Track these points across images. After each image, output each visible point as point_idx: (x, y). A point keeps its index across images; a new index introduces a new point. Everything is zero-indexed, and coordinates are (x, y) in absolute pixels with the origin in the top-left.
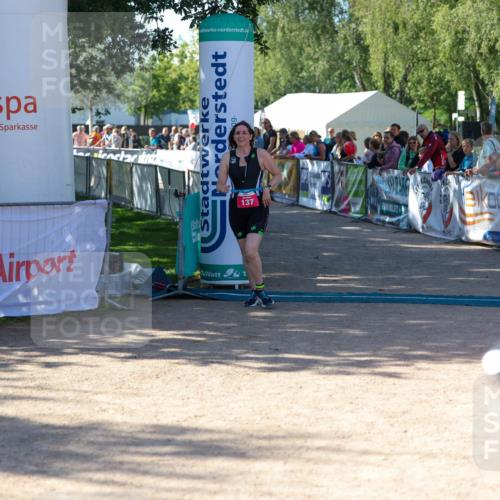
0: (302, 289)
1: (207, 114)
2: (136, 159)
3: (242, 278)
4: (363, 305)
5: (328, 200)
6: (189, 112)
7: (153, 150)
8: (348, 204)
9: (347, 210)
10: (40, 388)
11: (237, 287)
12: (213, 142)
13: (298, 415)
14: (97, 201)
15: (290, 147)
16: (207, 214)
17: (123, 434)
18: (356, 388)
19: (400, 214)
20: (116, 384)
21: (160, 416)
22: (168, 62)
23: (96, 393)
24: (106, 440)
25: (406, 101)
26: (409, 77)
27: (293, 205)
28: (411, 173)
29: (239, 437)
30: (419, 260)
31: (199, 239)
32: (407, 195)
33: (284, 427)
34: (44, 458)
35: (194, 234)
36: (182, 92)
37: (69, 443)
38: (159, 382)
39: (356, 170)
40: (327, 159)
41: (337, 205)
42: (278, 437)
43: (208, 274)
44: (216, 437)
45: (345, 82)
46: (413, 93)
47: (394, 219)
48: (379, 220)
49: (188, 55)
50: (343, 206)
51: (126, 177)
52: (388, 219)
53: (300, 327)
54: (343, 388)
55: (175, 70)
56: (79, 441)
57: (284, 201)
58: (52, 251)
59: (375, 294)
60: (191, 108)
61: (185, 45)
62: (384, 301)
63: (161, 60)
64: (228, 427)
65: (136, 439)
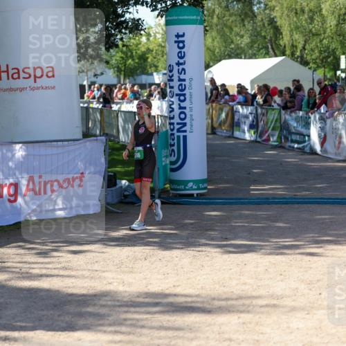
0: (240, 196)
1: (173, 75)
2: (120, 108)
3: (199, 189)
4: (283, 206)
5: (254, 133)
6: (155, 74)
7: (131, 101)
8: (269, 136)
9: (268, 140)
10: (65, 268)
11: (195, 195)
12: (177, 95)
13: (245, 284)
14: (99, 138)
15: (227, 97)
16: (173, 145)
17: (125, 299)
18: (283, 264)
19: (305, 142)
20: (117, 265)
21: (149, 287)
22: (139, 40)
23: (104, 272)
24: (113, 303)
25: (305, 63)
26: (307, 47)
27: (229, 137)
28: (312, 114)
29: (205, 300)
30: (320, 174)
31: (168, 162)
32: (309, 129)
33: (235, 292)
34: (72, 317)
35: (163, 159)
36: (149, 60)
37: (88, 306)
38: (147, 263)
39: (273, 112)
40: (252, 105)
41: (261, 136)
42: (232, 299)
43: (176, 187)
44: (189, 299)
45: (261, 51)
46: (309, 58)
47: (301, 146)
48: (290, 146)
49: (153, 35)
50: (265, 137)
51: (113, 120)
52: (296, 146)
53: (241, 222)
54: (274, 264)
55: (143, 45)
56: (95, 305)
57: (224, 134)
58: (68, 174)
59: (292, 198)
60: (156, 71)
61: (150, 28)
62: (298, 203)
63: (135, 39)
64: (197, 293)
65: (134, 302)
